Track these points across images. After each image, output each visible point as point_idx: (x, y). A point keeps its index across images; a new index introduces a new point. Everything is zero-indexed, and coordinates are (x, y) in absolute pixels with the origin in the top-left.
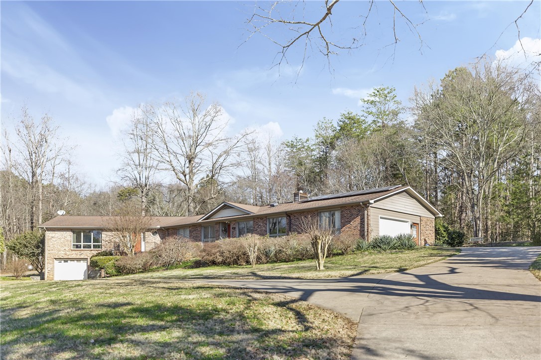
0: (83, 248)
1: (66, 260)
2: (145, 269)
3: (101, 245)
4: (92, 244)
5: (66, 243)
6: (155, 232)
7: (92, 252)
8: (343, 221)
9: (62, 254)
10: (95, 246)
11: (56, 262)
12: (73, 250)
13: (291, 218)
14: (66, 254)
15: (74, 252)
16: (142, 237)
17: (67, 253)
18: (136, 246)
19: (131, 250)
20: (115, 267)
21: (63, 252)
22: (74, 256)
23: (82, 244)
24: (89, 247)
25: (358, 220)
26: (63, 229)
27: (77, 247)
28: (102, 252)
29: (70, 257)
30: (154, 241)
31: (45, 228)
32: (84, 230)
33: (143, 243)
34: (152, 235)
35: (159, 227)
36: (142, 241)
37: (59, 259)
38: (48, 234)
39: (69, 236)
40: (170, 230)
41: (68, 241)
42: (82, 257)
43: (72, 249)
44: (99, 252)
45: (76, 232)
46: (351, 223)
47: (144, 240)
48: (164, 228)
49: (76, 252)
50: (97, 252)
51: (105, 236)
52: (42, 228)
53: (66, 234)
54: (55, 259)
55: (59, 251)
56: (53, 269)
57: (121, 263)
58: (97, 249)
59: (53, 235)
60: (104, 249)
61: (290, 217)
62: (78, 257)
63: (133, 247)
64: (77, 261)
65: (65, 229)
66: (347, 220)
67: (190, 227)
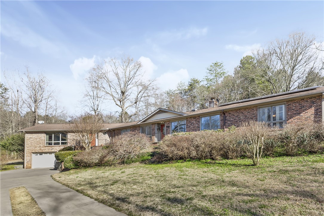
0: (54, 145)
1: (41, 153)
2: (101, 164)
3: (67, 142)
4: (60, 142)
5: (41, 142)
6: (105, 132)
7: (61, 147)
8: (289, 113)
9: (38, 150)
10: (62, 143)
11: (33, 155)
12: (46, 147)
13: (226, 115)
14: (40, 149)
15: (47, 148)
16: (96, 136)
17: (42, 148)
18: (92, 142)
19: (89, 145)
20: (73, 161)
21: (38, 148)
22: (47, 151)
23: (53, 142)
24: (58, 144)
25: (312, 111)
26: (38, 132)
27: (50, 144)
28: (67, 147)
29: (44, 151)
30: (104, 138)
31: (24, 131)
32: (54, 132)
33: (97, 140)
34: (103, 134)
35: (108, 129)
36: (96, 139)
37: (36, 153)
38: (27, 136)
39: (44, 137)
40: (116, 131)
41: (42, 140)
42: (53, 151)
43: (45, 145)
44: (65, 147)
45: (49, 134)
46: (302, 114)
47: (98, 138)
48: (111, 129)
49: (49, 148)
50: (64, 147)
51: (70, 136)
52: (22, 132)
53: (41, 135)
54: (33, 153)
55: (36, 147)
56: (31, 160)
57: (78, 158)
58: (64, 145)
59: (31, 136)
60: (69, 145)
61: (224, 114)
62: (50, 151)
63: (90, 143)
64: (49, 154)
65: (40, 132)
66: (295, 112)
67: (131, 128)
